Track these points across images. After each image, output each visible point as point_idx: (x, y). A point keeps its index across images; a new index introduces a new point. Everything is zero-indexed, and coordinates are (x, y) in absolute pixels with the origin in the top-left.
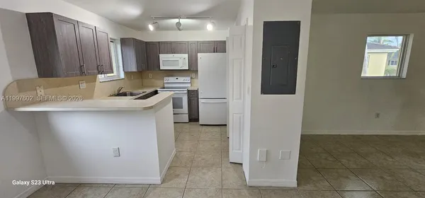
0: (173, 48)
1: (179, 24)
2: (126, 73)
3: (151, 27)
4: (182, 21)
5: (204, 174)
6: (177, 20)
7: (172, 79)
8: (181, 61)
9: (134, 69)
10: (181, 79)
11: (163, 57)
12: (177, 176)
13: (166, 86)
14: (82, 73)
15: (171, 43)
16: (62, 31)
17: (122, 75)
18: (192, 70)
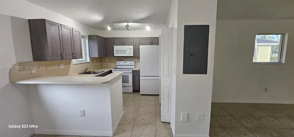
0: (123, 42)
1: (127, 26)
2: (91, 58)
3: (109, 28)
4: (130, 24)
5: (143, 129)
6: (126, 24)
7: (122, 63)
8: (128, 50)
9: (97, 56)
10: (128, 63)
11: (116, 48)
12: (125, 131)
13: (118, 67)
14: (62, 58)
15: (121, 38)
16: (51, 31)
17: (88, 60)
18: (136, 56)
